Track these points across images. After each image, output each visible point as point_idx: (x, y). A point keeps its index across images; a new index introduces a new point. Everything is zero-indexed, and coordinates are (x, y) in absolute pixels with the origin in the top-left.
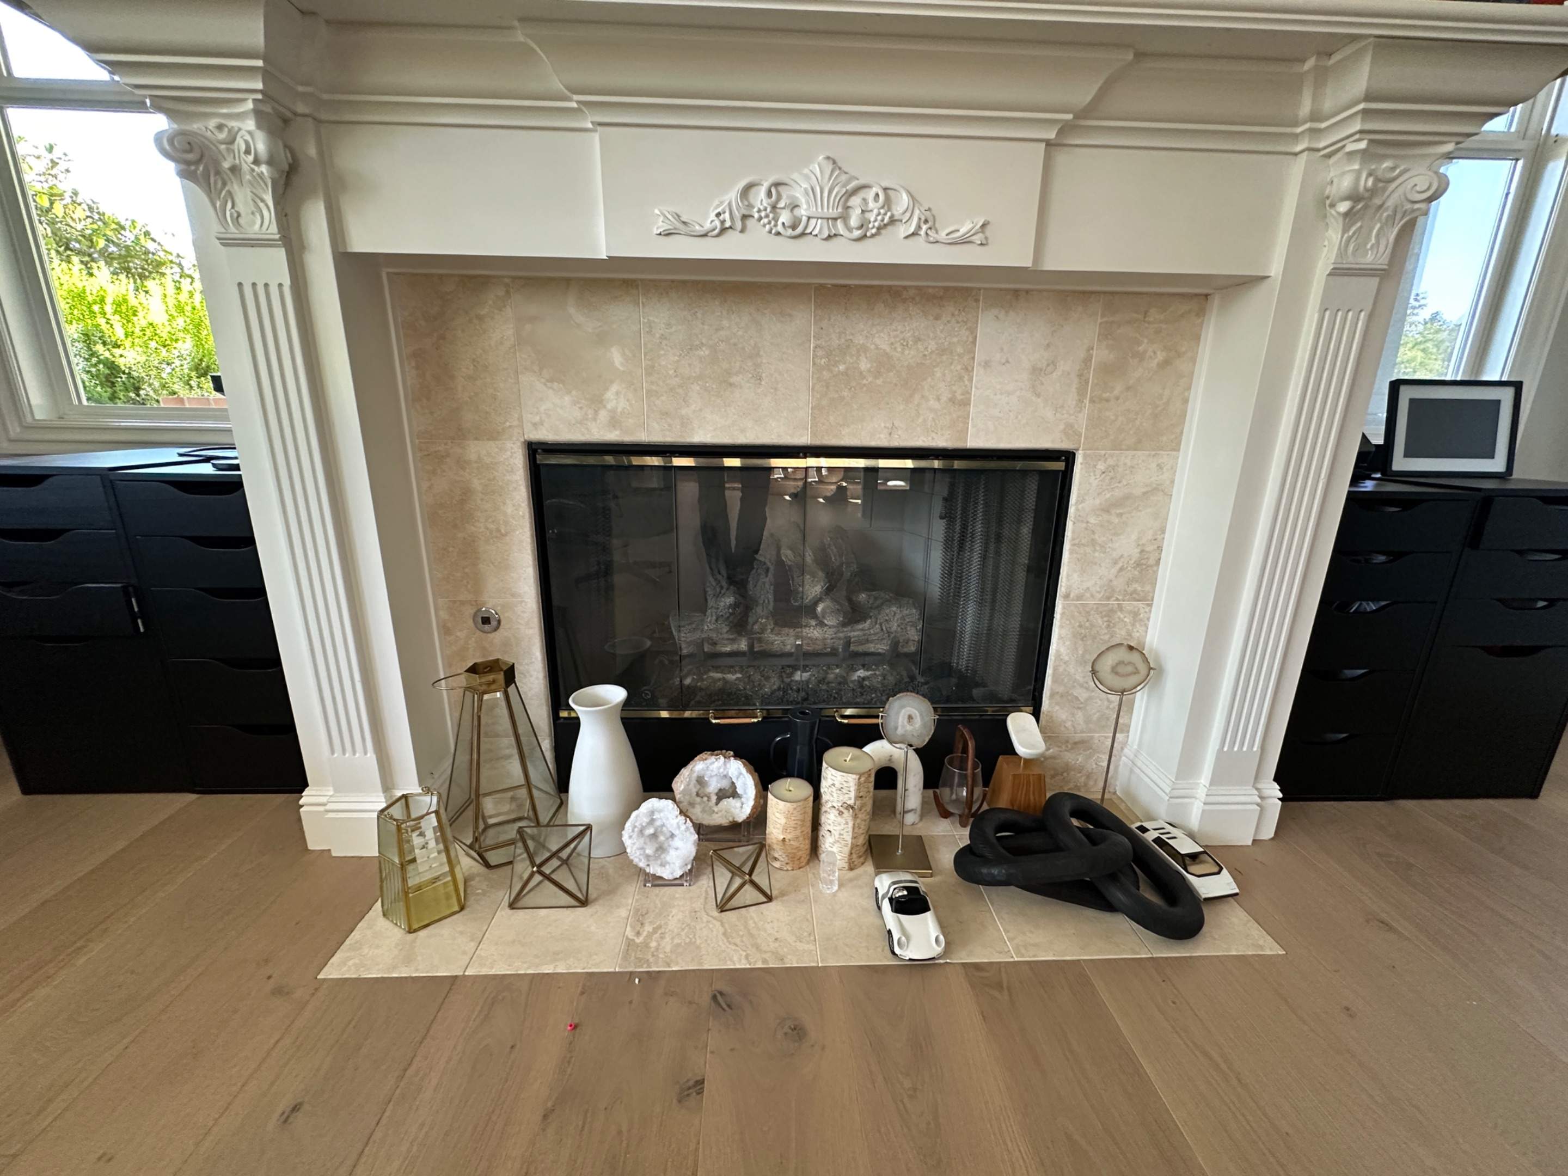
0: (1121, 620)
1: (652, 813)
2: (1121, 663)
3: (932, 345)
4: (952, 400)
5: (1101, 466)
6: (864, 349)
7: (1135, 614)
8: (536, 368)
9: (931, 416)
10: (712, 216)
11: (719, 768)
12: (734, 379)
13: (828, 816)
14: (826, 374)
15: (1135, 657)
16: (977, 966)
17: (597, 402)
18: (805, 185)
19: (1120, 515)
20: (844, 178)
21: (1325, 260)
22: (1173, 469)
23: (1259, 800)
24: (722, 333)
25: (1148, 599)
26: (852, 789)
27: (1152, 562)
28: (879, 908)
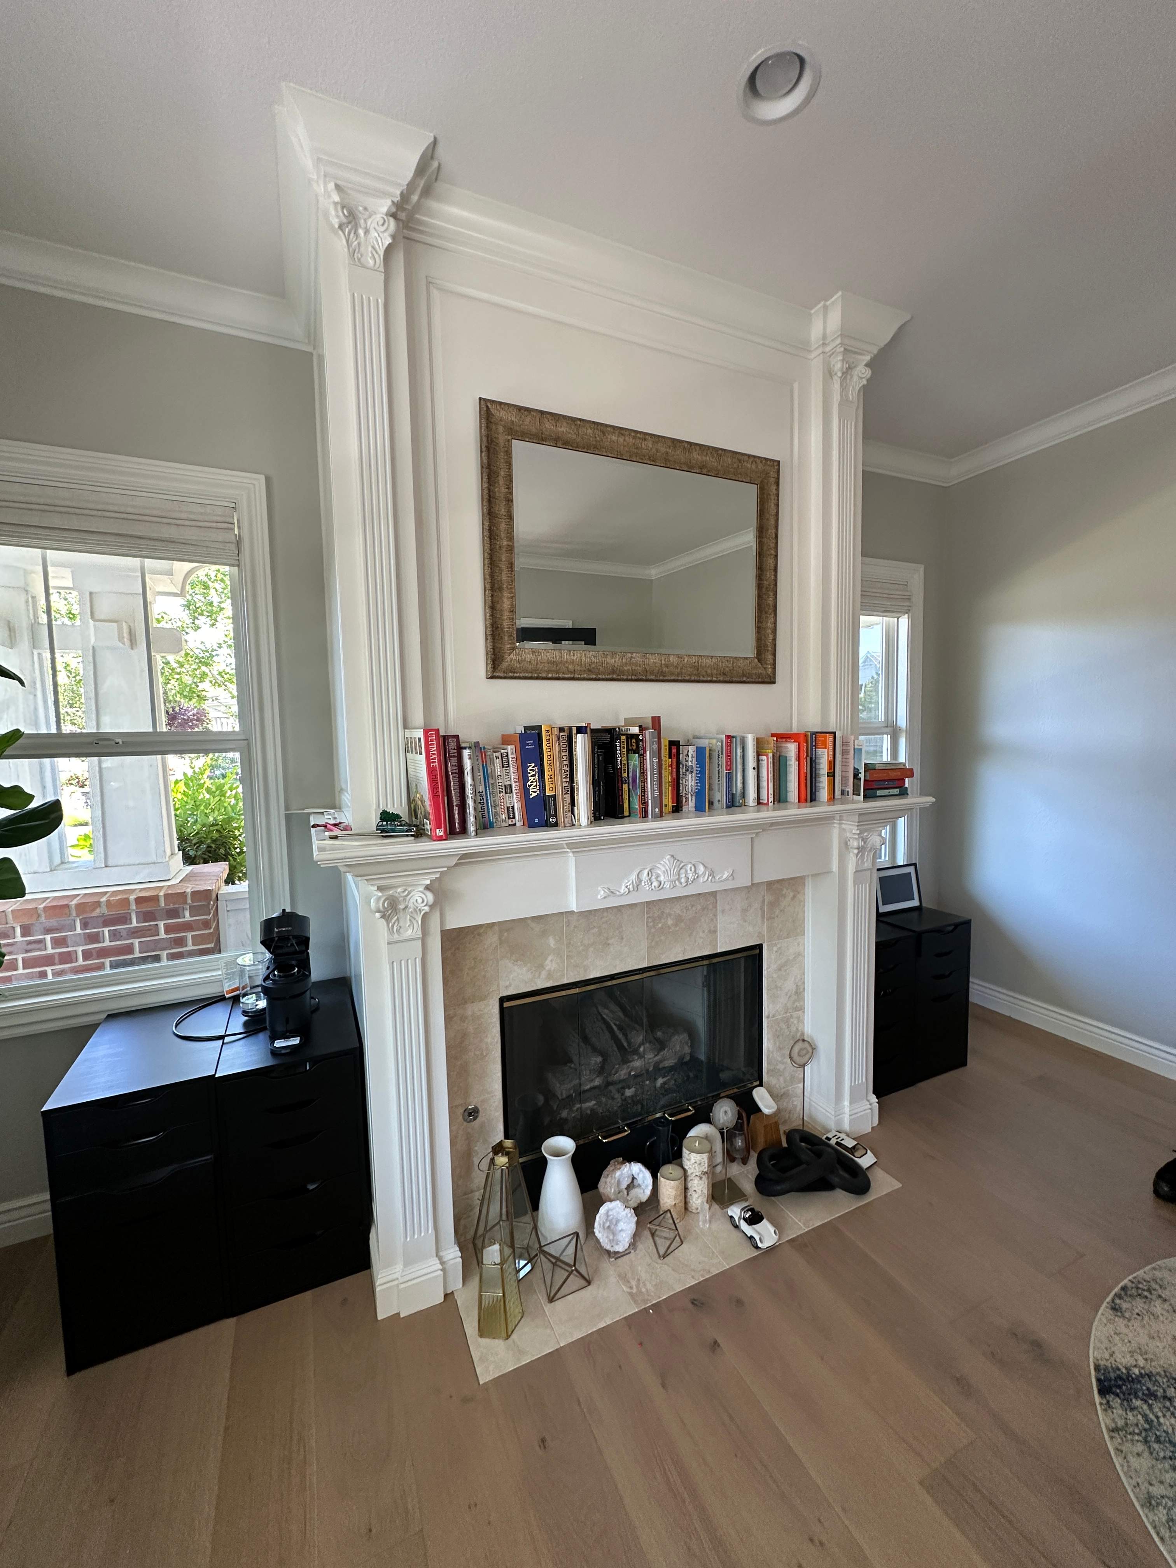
0: (792, 1023)
1: (608, 1212)
2: (801, 1050)
3: (699, 907)
4: (710, 932)
5: (775, 949)
6: (670, 915)
7: (798, 1018)
8: (509, 955)
9: (702, 940)
10: (623, 887)
11: (627, 1172)
12: (610, 941)
13: (693, 1182)
14: (653, 930)
15: (806, 1045)
16: (792, 1240)
17: (541, 966)
18: (663, 869)
19: (786, 971)
20: (678, 863)
21: (851, 868)
22: (804, 944)
23: (869, 1107)
24: (604, 920)
25: (802, 1009)
26: (706, 1162)
27: (801, 990)
28: (737, 1227)
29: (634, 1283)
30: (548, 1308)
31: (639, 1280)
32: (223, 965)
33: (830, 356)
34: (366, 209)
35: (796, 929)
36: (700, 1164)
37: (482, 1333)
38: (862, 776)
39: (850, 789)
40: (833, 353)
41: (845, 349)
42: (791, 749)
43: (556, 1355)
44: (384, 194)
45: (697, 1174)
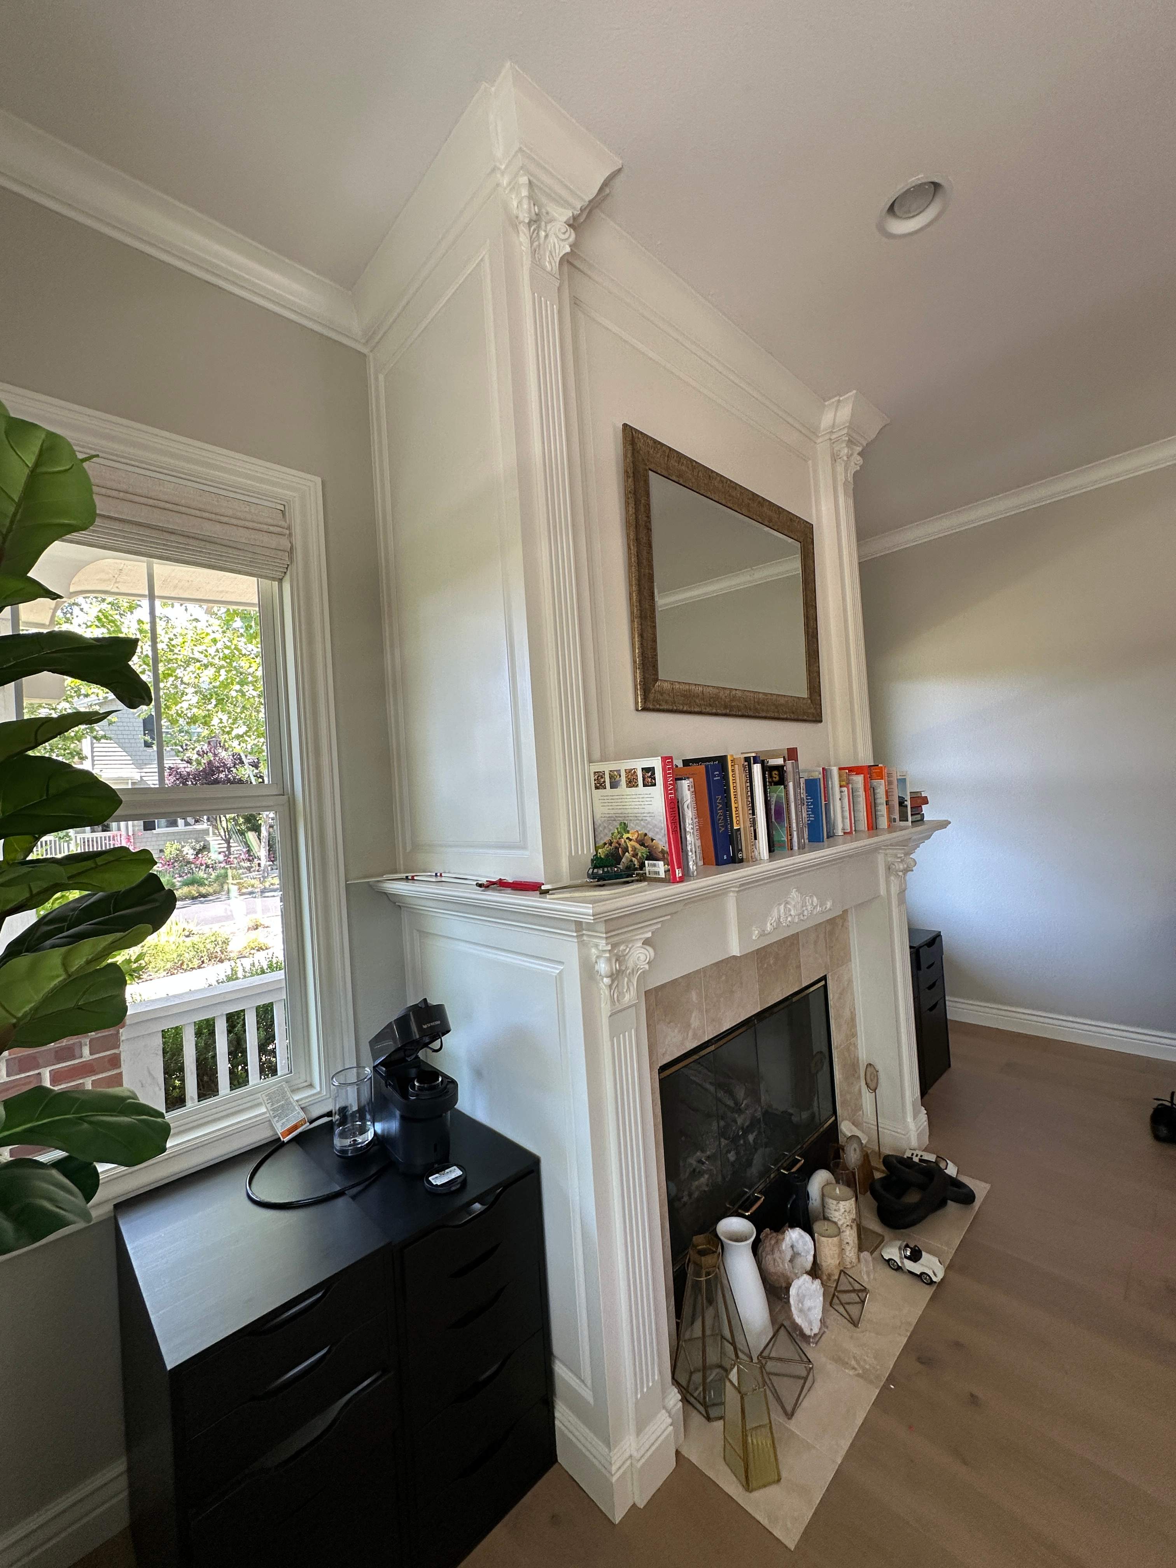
0: (851, 1050)
1: (798, 1291)
2: (871, 1074)
4: (796, 967)
5: (836, 978)
7: (854, 1044)
8: (663, 1017)
9: (792, 977)
10: (769, 925)
11: (789, 1240)
14: (761, 972)
15: (873, 1069)
16: (950, 1265)
17: (688, 1025)
18: (793, 903)
19: (843, 999)
20: (801, 896)
21: (894, 890)
22: (852, 970)
25: (856, 1035)
27: (854, 1016)
28: (899, 1269)
29: (853, 1363)
30: (792, 1425)
31: (854, 1357)
32: (265, 1098)
33: (834, 443)
34: (547, 213)
35: (844, 958)
36: (849, 1212)
37: (748, 1486)
38: (908, 803)
39: (897, 816)
40: (837, 440)
41: (849, 439)
42: (859, 780)
43: (839, 1477)
44: (566, 204)
45: (848, 1224)
